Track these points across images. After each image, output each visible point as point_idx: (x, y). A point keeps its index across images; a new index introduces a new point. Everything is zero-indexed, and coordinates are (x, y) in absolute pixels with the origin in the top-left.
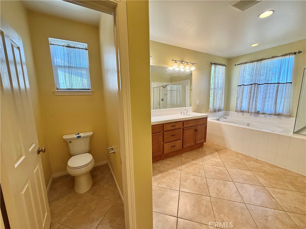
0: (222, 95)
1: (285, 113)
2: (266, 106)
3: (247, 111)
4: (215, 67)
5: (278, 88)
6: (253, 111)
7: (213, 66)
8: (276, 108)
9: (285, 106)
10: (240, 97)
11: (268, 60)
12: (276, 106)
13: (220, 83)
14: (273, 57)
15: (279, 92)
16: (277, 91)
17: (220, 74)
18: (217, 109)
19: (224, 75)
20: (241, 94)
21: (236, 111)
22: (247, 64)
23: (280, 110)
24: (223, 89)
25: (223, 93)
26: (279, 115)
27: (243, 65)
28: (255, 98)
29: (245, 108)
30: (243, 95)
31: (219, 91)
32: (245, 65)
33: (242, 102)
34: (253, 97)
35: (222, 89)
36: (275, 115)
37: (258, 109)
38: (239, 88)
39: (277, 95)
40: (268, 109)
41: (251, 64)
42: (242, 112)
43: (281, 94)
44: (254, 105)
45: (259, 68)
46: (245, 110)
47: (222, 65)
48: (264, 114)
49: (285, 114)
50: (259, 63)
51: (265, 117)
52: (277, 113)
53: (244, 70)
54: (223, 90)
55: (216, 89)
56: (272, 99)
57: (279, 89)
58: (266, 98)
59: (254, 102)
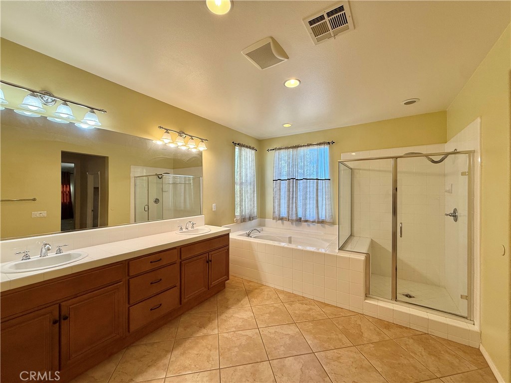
0: (254, 194)
1: (328, 219)
2: (308, 210)
3: (287, 218)
4: (240, 150)
5: (317, 186)
6: (294, 218)
7: (237, 149)
8: (318, 213)
9: (327, 210)
10: (278, 197)
11: (304, 148)
12: (318, 209)
13: (248, 175)
14: (309, 145)
15: (319, 190)
16: (317, 190)
17: (248, 162)
18: (247, 216)
19: (254, 163)
20: (278, 193)
21: (274, 219)
22: (282, 151)
23: (323, 216)
24: (254, 184)
25: (254, 191)
26: (322, 222)
27: (277, 151)
28: (294, 199)
29: (285, 214)
30: (280, 195)
31: (249, 187)
32: (279, 151)
33: (279, 205)
34: (293, 198)
35: (252, 184)
36: (319, 222)
37: (300, 215)
38: (274, 184)
39: (317, 195)
40: (310, 215)
41: (286, 150)
42: (282, 219)
43: (321, 194)
44: (294, 209)
45: (296, 158)
46: (284, 216)
47: (250, 147)
48: (306, 221)
49: (328, 221)
50: (295, 150)
51: (309, 225)
52: (321, 220)
53: (279, 158)
54: (254, 186)
55: (244, 184)
56: (313, 200)
57: (319, 188)
58: (306, 199)
59: (294, 204)
